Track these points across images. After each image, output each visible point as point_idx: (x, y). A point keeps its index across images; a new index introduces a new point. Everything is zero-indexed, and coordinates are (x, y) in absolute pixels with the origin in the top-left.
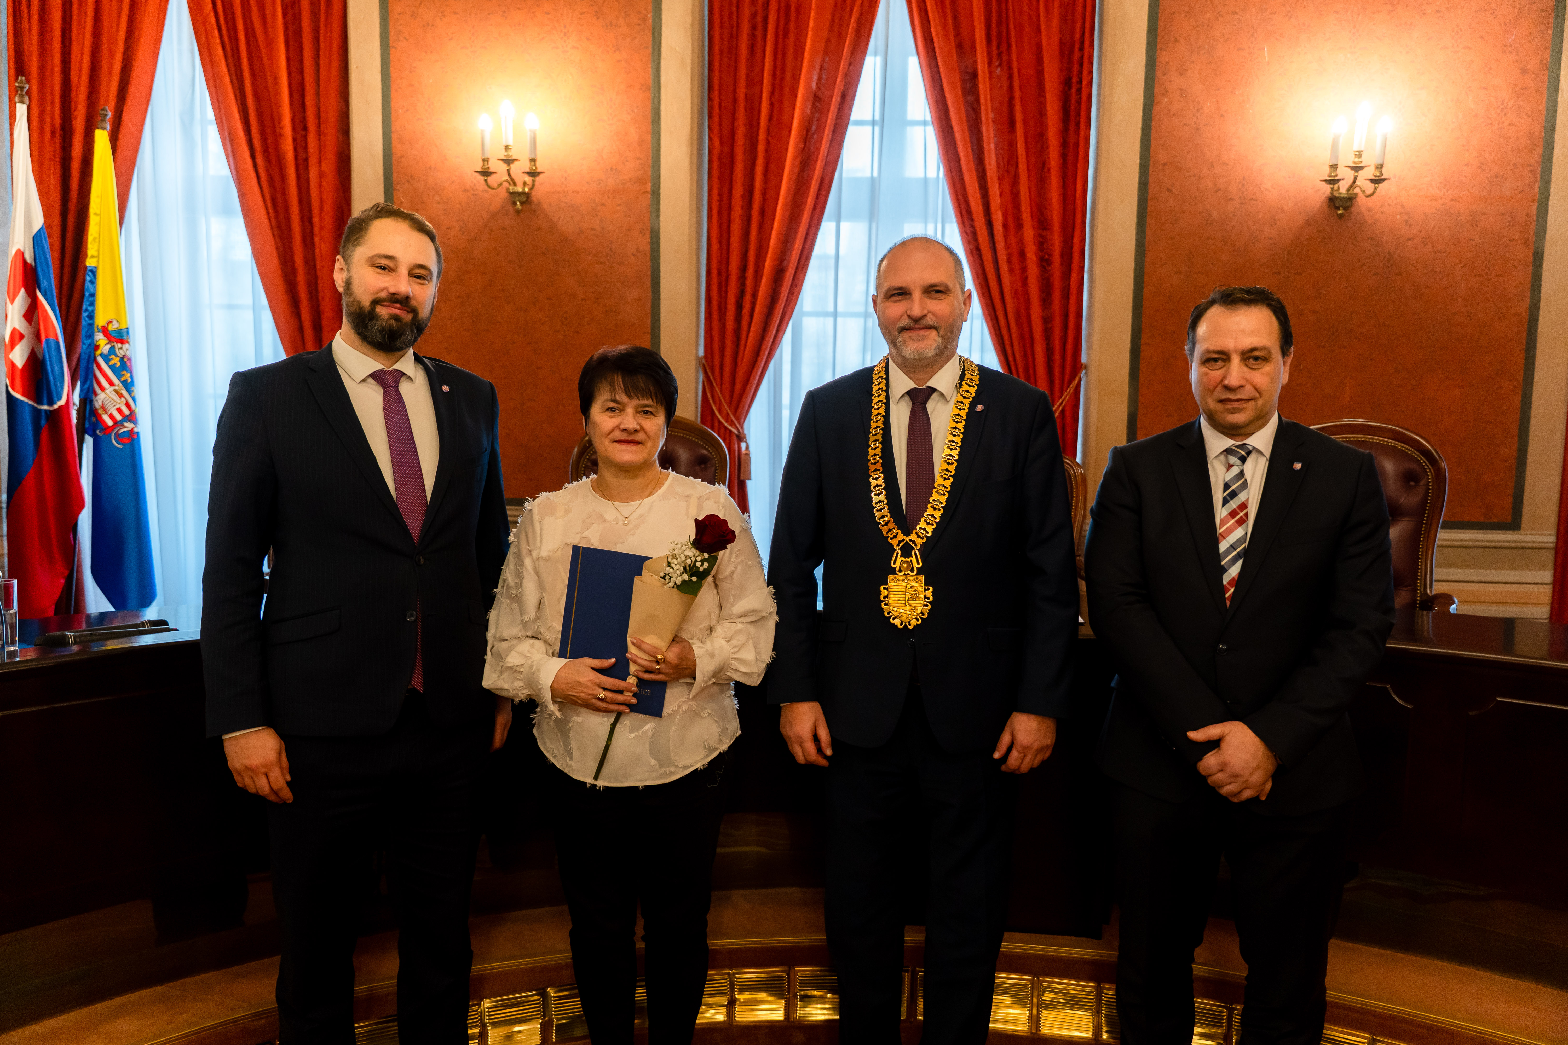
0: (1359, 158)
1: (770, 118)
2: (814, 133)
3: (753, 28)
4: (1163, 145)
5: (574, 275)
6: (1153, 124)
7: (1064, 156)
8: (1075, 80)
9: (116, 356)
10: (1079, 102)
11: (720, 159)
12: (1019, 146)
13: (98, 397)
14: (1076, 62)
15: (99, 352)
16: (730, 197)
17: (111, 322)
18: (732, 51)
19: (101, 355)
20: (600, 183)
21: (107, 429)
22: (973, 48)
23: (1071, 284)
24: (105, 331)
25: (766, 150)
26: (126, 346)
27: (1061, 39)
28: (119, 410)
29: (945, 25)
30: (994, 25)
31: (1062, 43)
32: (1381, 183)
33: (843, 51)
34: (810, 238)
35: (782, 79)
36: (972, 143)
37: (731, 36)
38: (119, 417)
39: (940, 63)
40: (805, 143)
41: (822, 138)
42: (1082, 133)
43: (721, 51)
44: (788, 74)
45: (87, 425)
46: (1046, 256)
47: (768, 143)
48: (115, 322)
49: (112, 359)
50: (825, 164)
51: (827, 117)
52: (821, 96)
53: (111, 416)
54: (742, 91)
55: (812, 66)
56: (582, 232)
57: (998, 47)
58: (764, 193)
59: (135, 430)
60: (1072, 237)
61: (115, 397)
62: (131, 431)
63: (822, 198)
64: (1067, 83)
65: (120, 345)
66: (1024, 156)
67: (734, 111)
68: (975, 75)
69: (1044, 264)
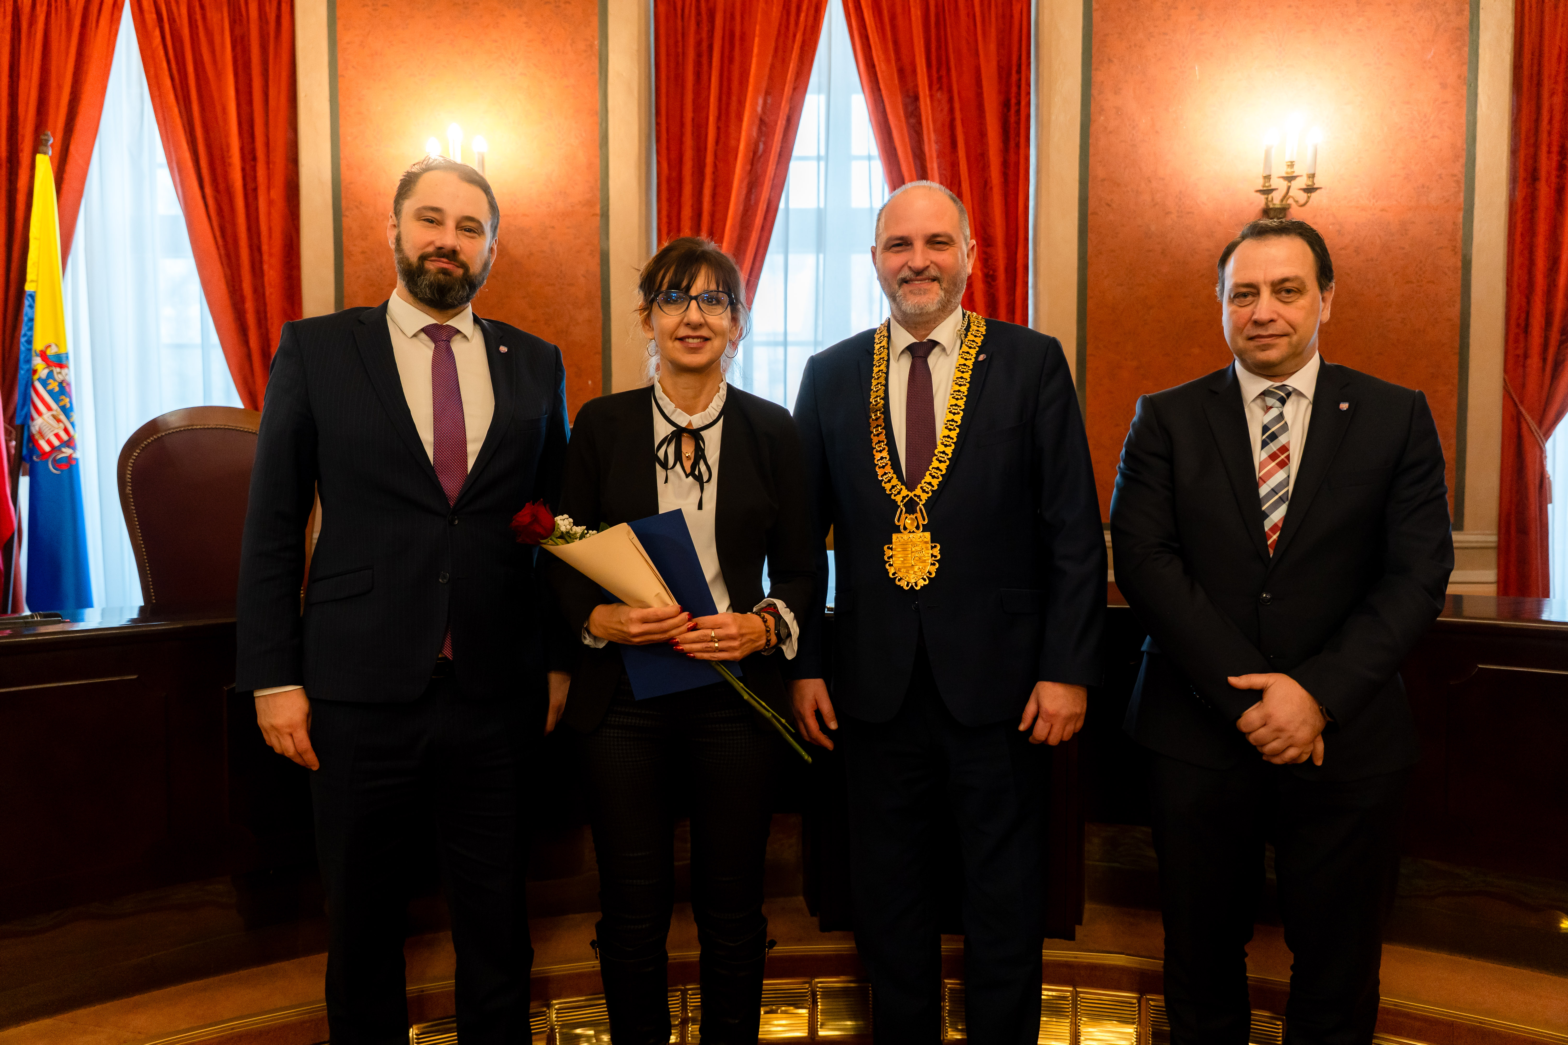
0: (1291, 168)
1: (717, 142)
2: (760, 157)
3: (699, 55)
4: (1100, 162)
5: (524, 297)
6: (1091, 141)
7: (1005, 175)
8: (1013, 101)
9: (55, 380)
10: (1018, 123)
11: (669, 181)
12: (961, 165)
13: (35, 422)
14: (1014, 85)
15: (36, 377)
16: (679, 220)
17: (50, 346)
18: (678, 79)
19: (39, 379)
20: (549, 207)
21: (45, 455)
22: (914, 71)
23: (1016, 298)
24: (43, 355)
25: (714, 173)
26: (64, 371)
27: (998, 62)
28: (57, 436)
29: (886, 51)
30: (933, 50)
31: (1000, 68)
32: (1314, 192)
33: (786, 77)
34: (759, 258)
35: (728, 104)
36: (915, 164)
37: (677, 63)
38: (56, 443)
39: (882, 86)
40: (752, 164)
41: (768, 161)
42: (1022, 152)
43: (668, 78)
44: (734, 99)
45: (25, 452)
46: (991, 272)
47: (715, 166)
48: (53, 347)
49: (50, 383)
50: (772, 185)
51: (773, 140)
52: (767, 120)
53: (49, 442)
54: (689, 115)
55: (757, 91)
56: (532, 254)
57: (938, 71)
58: (713, 215)
59: (74, 456)
60: (1016, 253)
61: (53, 422)
62: (70, 458)
63: (770, 218)
64: (1006, 105)
65: (58, 370)
66: (966, 174)
67: (682, 135)
68: (916, 98)
69: (989, 280)
